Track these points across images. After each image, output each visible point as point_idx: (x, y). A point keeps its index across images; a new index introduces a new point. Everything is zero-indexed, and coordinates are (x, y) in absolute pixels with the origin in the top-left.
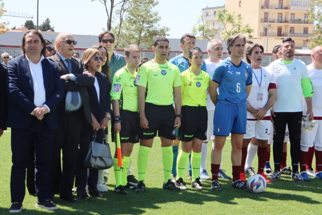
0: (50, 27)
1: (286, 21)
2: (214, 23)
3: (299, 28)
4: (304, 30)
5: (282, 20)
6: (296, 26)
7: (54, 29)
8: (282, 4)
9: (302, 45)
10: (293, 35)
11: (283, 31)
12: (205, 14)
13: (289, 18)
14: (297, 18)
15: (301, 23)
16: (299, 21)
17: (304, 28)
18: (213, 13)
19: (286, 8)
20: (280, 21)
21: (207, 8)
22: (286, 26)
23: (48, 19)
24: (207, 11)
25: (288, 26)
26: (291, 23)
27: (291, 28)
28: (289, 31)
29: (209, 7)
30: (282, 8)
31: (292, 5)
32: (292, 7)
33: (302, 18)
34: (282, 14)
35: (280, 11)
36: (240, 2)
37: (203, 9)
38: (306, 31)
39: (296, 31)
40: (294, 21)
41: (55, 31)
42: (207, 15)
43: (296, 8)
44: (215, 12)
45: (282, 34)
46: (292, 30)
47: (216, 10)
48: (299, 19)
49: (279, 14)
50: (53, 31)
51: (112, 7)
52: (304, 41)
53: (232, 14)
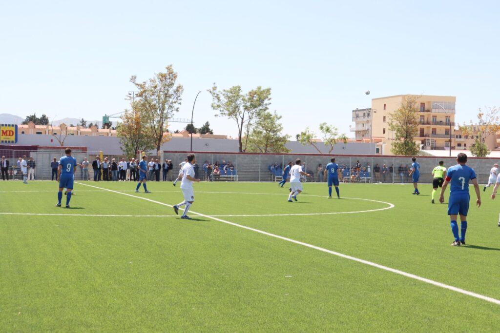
0: (209, 129)
1: (428, 123)
2: (363, 125)
3: (441, 129)
4: (446, 132)
5: (424, 121)
6: (438, 127)
7: (213, 131)
8: (424, 107)
9: (444, 145)
10: (435, 136)
11: (425, 132)
12: (355, 116)
13: (431, 120)
14: (438, 119)
15: (443, 124)
16: (441, 123)
17: (446, 129)
18: (363, 115)
19: (428, 111)
20: (422, 123)
21: (357, 110)
22: (428, 127)
23: (207, 123)
24: (357, 112)
25: (430, 127)
26: (432, 125)
27: (433, 129)
28: (431, 132)
29: (359, 109)
30: (424, 111)
31: (433, 108)
32: (433, 110)
33: (444, 120)
34: (424, 116)
35: (422, 113)
36: (385, 105)
37: (353, 111)
38: (447, 132)
39: (438, 132)
40: (436, 123)
41: (214, 134)
42: (357, 117)
43: (437, 110)
44: (364, 114)
45: (425, 134)
46: (434, 131)
47: (365, 112)
48: (441, 121)
49: (421, 116)
50: (211, 133)
51: (242, 123)
52: (446, 141)
53: (329, 126)
